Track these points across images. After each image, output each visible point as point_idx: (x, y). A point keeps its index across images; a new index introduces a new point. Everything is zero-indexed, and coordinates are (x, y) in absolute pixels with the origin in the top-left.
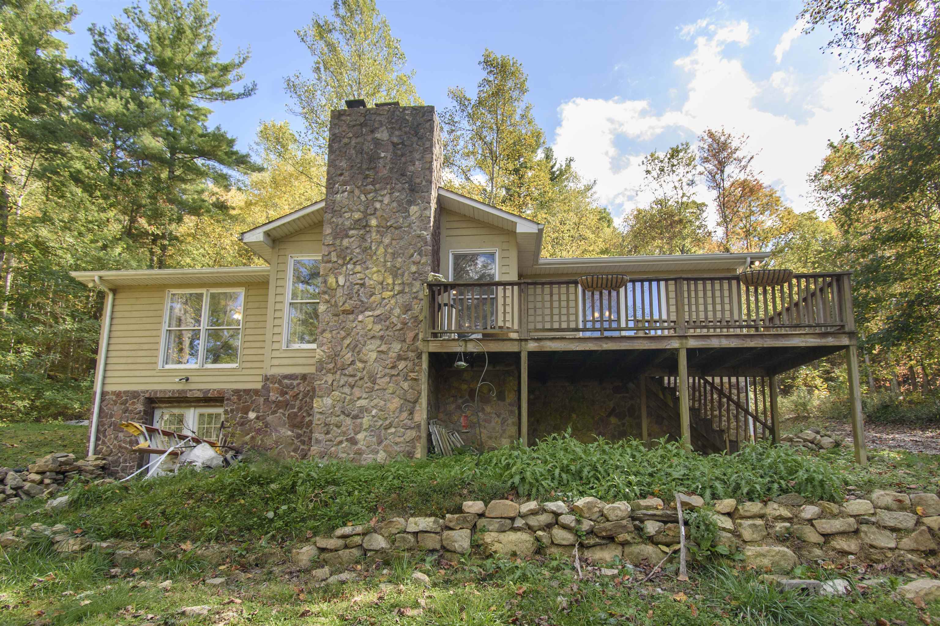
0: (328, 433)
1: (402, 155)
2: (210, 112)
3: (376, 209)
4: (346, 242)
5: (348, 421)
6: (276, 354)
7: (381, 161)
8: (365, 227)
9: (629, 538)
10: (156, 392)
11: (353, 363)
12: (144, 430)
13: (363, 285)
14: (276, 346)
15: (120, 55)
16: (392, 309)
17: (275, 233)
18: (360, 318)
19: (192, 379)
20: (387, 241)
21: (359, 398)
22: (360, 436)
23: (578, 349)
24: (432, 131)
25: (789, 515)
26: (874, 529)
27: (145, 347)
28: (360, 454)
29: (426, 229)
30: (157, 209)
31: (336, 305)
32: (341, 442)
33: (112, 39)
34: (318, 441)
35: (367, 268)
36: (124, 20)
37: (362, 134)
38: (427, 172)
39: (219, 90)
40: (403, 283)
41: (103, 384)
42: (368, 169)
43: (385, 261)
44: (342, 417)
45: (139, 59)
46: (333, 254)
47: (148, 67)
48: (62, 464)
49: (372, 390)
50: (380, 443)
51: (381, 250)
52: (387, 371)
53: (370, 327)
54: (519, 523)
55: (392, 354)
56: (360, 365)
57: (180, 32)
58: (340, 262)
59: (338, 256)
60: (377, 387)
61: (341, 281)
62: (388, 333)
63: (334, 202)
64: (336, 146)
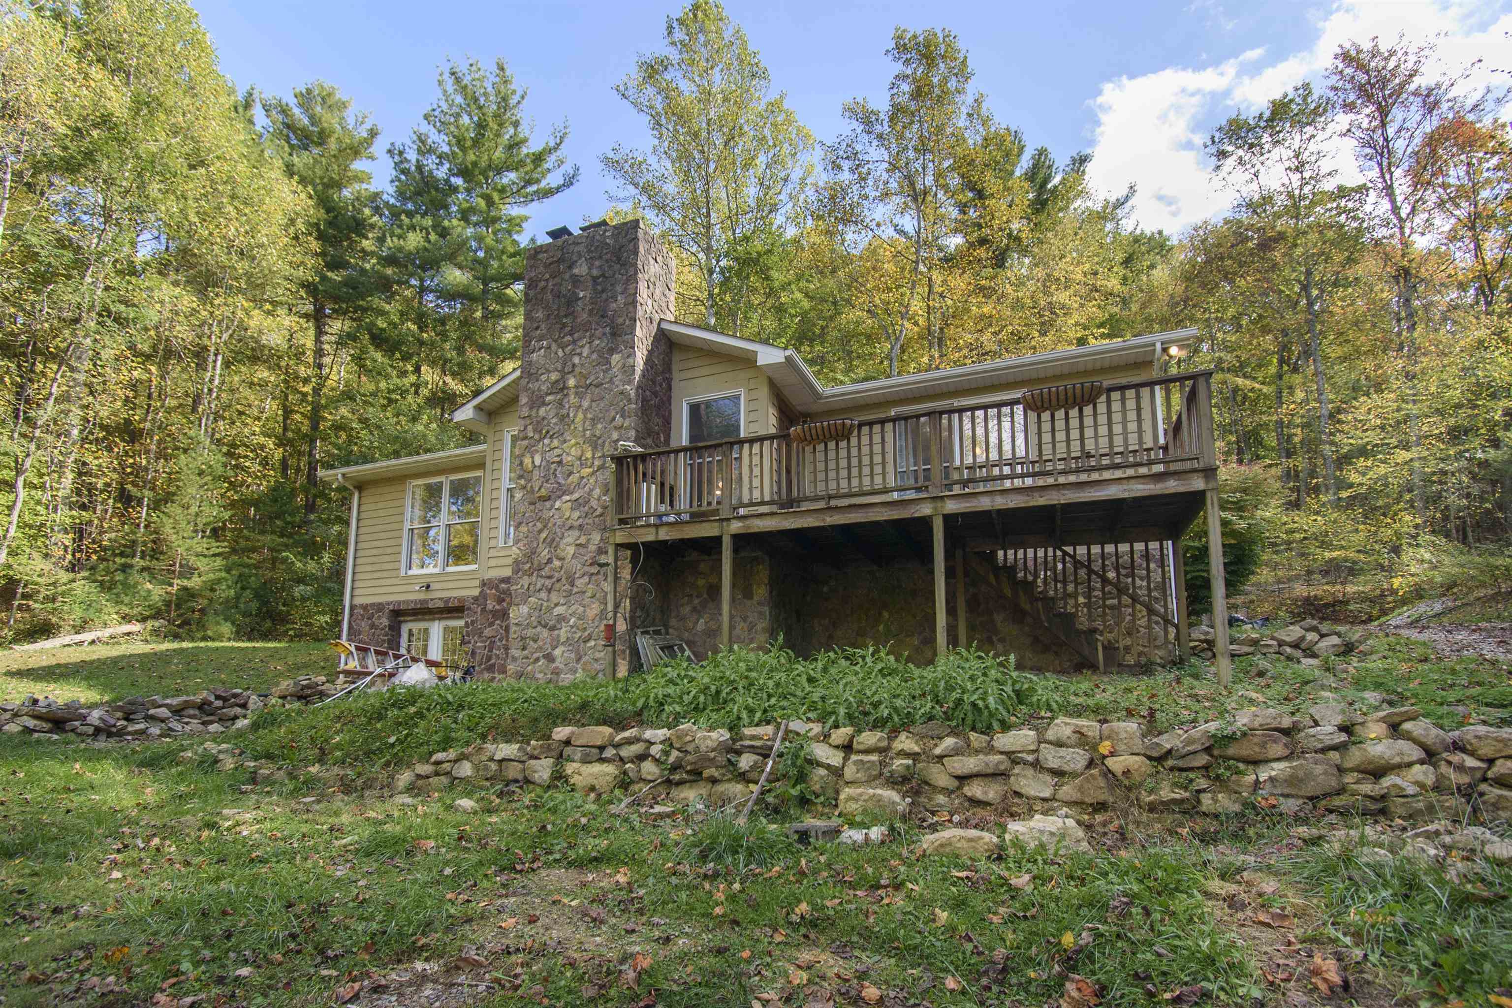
0: (524, 649)
1: (603, 291)
2: (526, 219)
3: (574, 365)
4: (542, 411)
5: (545, 633)
6: (493, 553)
7: (580, 303)
8: (562, 389)
9: (716, 774)
10: (399, 603)
11: (550, 561)
12: (353, 649)
13: (560, 463)
14: (493, 543)
15: (421, 173)
16: (591, 490)
17: (485, 406)
18: (558, 504)
19: (433, 586)
20: (586, 404)
21: (556, 605)
22: (557, 652)
23: (793, 526)
24: (636, 252)
25: (917, 749)
26: (1030, 772)
27: (389, 551)
28: (558, 674)
29: (630, 382)
30: (465, 362)
31: (532, 491)
32: (537, 660)
33: (412, 156)
34: (514, 659)
35: (565, 441)
36: (424, 128)
37: (560, 273)
38: (631, 309)
39: (534, 188)
40: (603, 456)
41: (352, 596)
42: (566, 316)
43: (585, 430)
44: (539, 629)
45: (441, 173)
46: (530, 428)
47: (453, 180)
48: (304, 687)
49: (570, 594)
50: (578, 660)
51: (580, 416)
52: (587, 569)
53: (567, 514)
54: (610, 753)
55: (592, 548)
56: (557, 563)
57: (481, 126)
58: (537, 437)
59: (535, 431)
60: (575, 590)
61: (538, 460)
62: (587, 521)
63: (530, 363)
64: (531, 293)
